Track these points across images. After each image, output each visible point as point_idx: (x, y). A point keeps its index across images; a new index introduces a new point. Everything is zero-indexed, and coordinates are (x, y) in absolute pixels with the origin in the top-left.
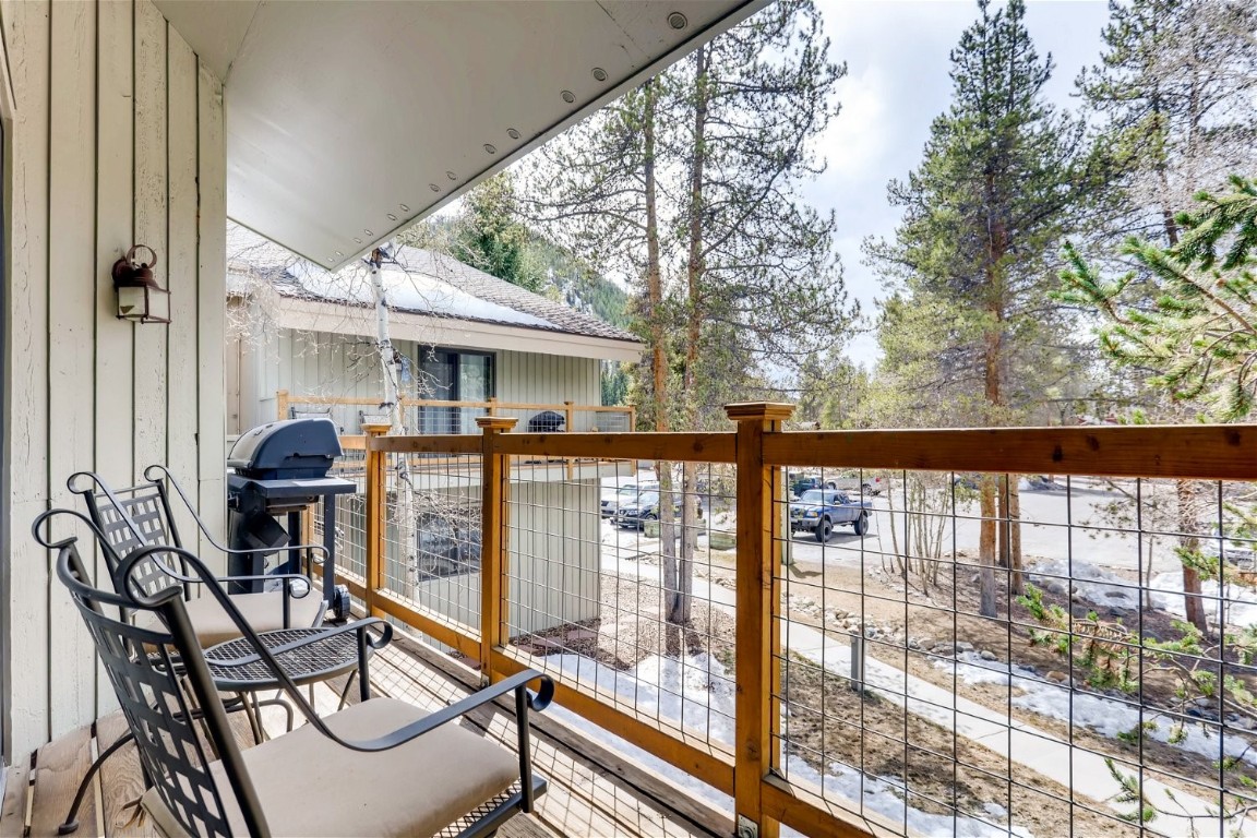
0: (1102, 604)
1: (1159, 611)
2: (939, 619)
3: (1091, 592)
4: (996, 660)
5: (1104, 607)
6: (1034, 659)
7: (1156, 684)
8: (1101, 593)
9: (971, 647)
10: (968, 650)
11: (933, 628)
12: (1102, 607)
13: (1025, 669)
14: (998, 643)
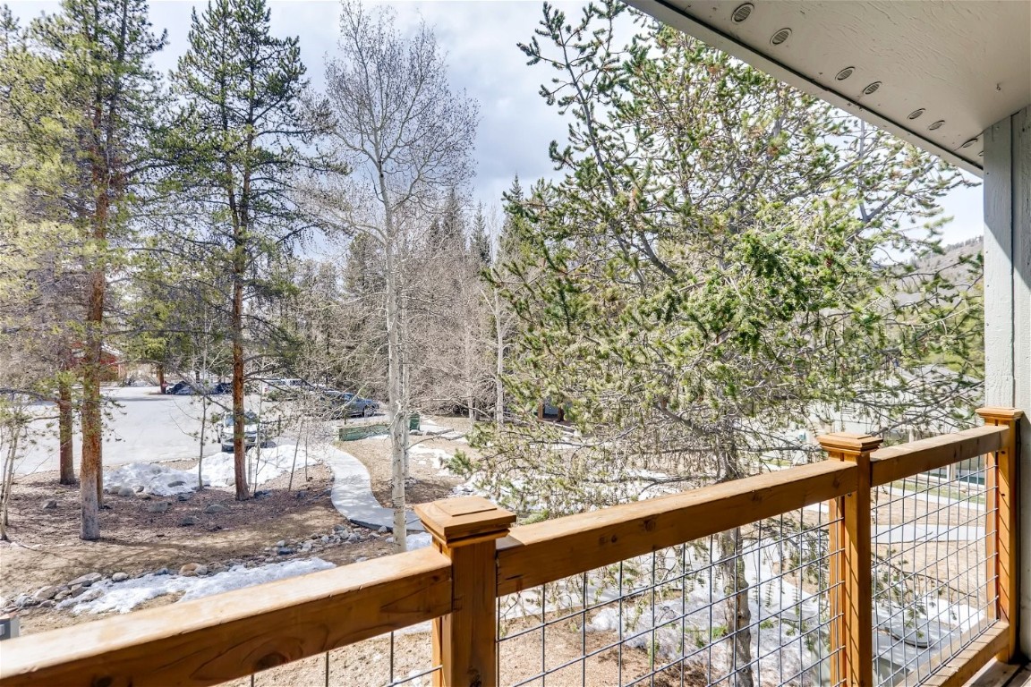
0: (168, 494)
1: (207, 488)
2: (44, 562)
3: (157, 487)
4: (128, 578)
5: (171, 497)
6: (162, 562)
7: (251, 543)
8: (165, 486)
9: (99, 576)
10: (96, 581)
11: (41, 574)
12: (169, 497)
13: (160, 574)
14: (121, 560)
